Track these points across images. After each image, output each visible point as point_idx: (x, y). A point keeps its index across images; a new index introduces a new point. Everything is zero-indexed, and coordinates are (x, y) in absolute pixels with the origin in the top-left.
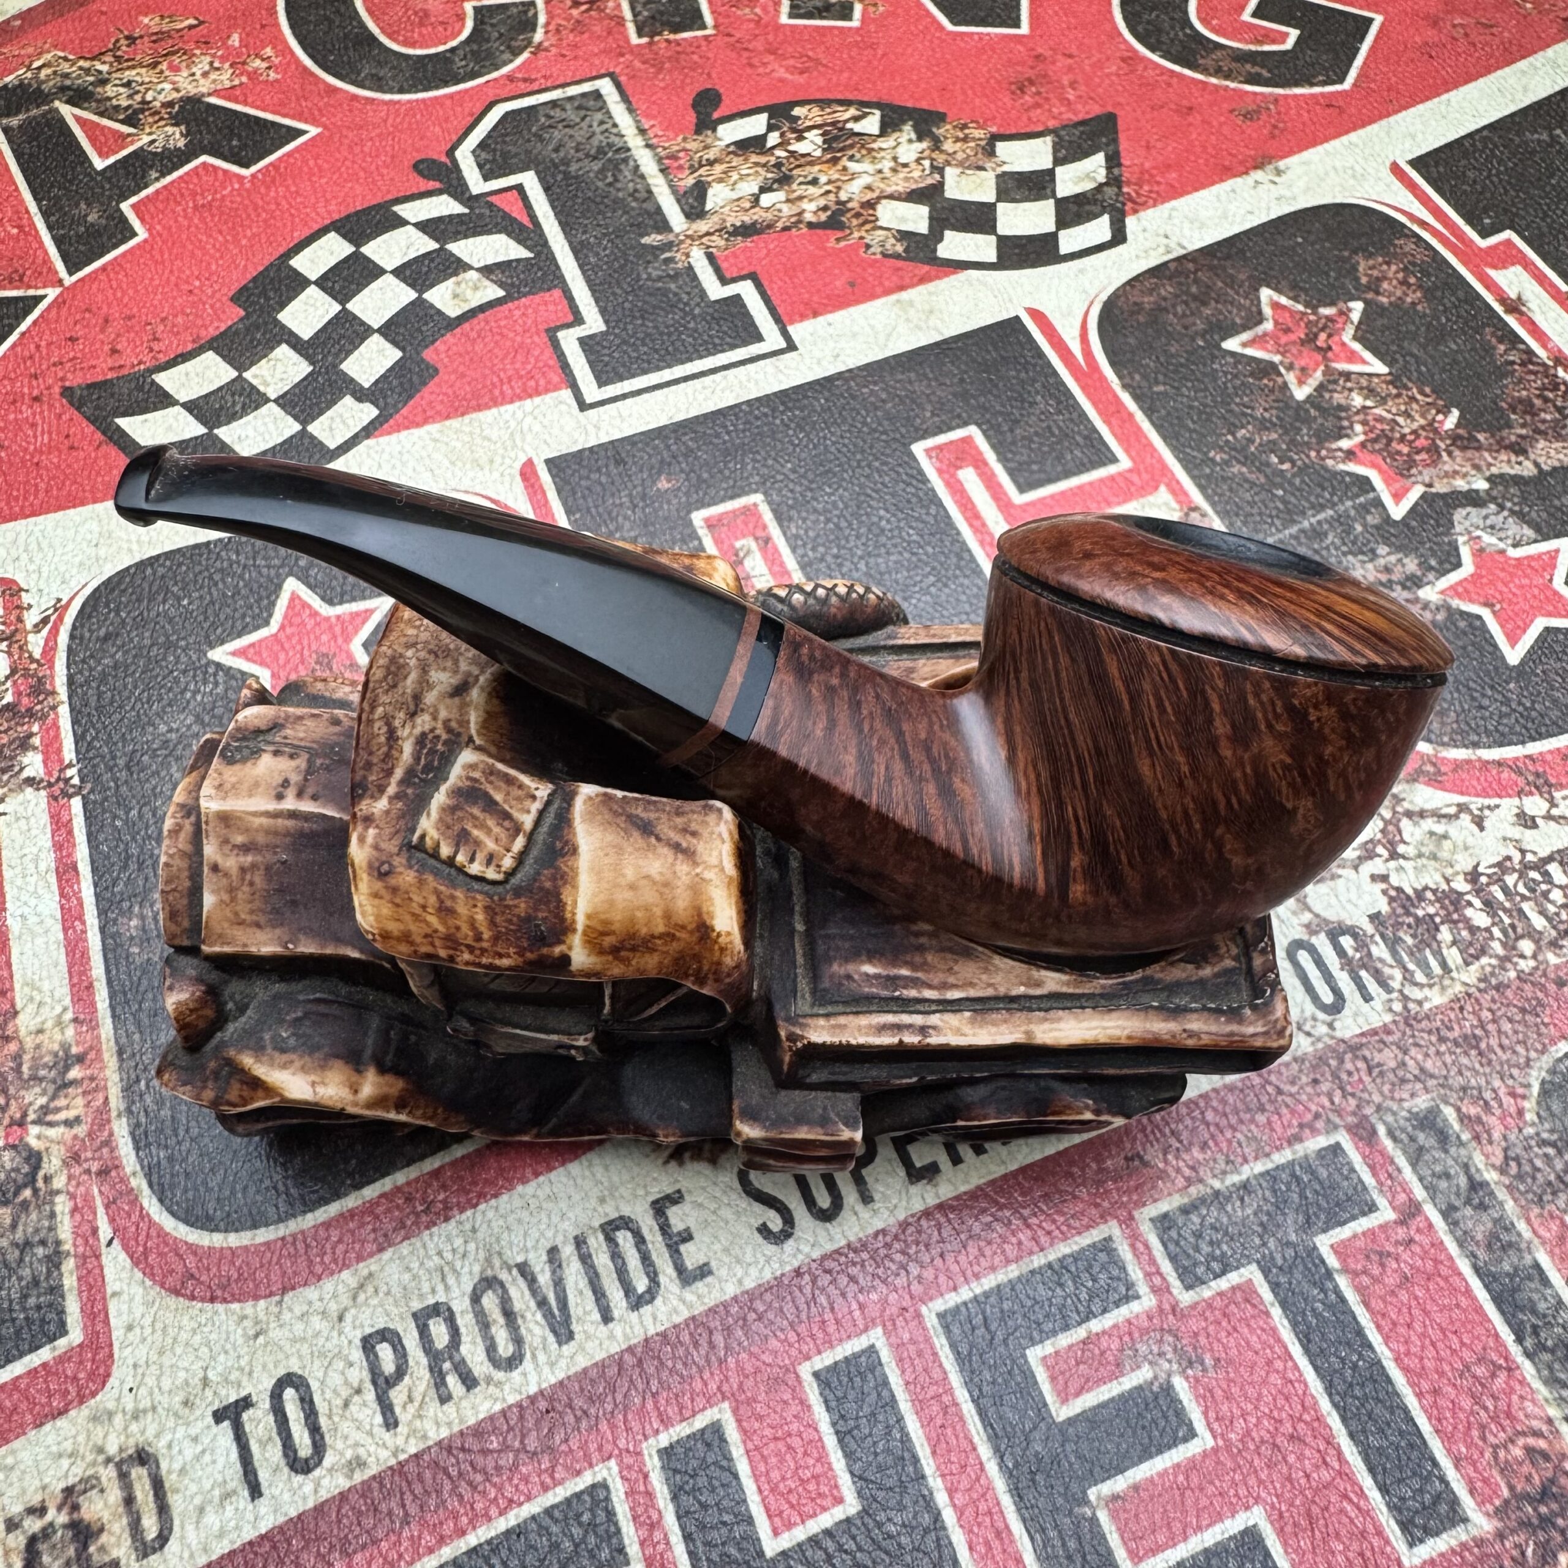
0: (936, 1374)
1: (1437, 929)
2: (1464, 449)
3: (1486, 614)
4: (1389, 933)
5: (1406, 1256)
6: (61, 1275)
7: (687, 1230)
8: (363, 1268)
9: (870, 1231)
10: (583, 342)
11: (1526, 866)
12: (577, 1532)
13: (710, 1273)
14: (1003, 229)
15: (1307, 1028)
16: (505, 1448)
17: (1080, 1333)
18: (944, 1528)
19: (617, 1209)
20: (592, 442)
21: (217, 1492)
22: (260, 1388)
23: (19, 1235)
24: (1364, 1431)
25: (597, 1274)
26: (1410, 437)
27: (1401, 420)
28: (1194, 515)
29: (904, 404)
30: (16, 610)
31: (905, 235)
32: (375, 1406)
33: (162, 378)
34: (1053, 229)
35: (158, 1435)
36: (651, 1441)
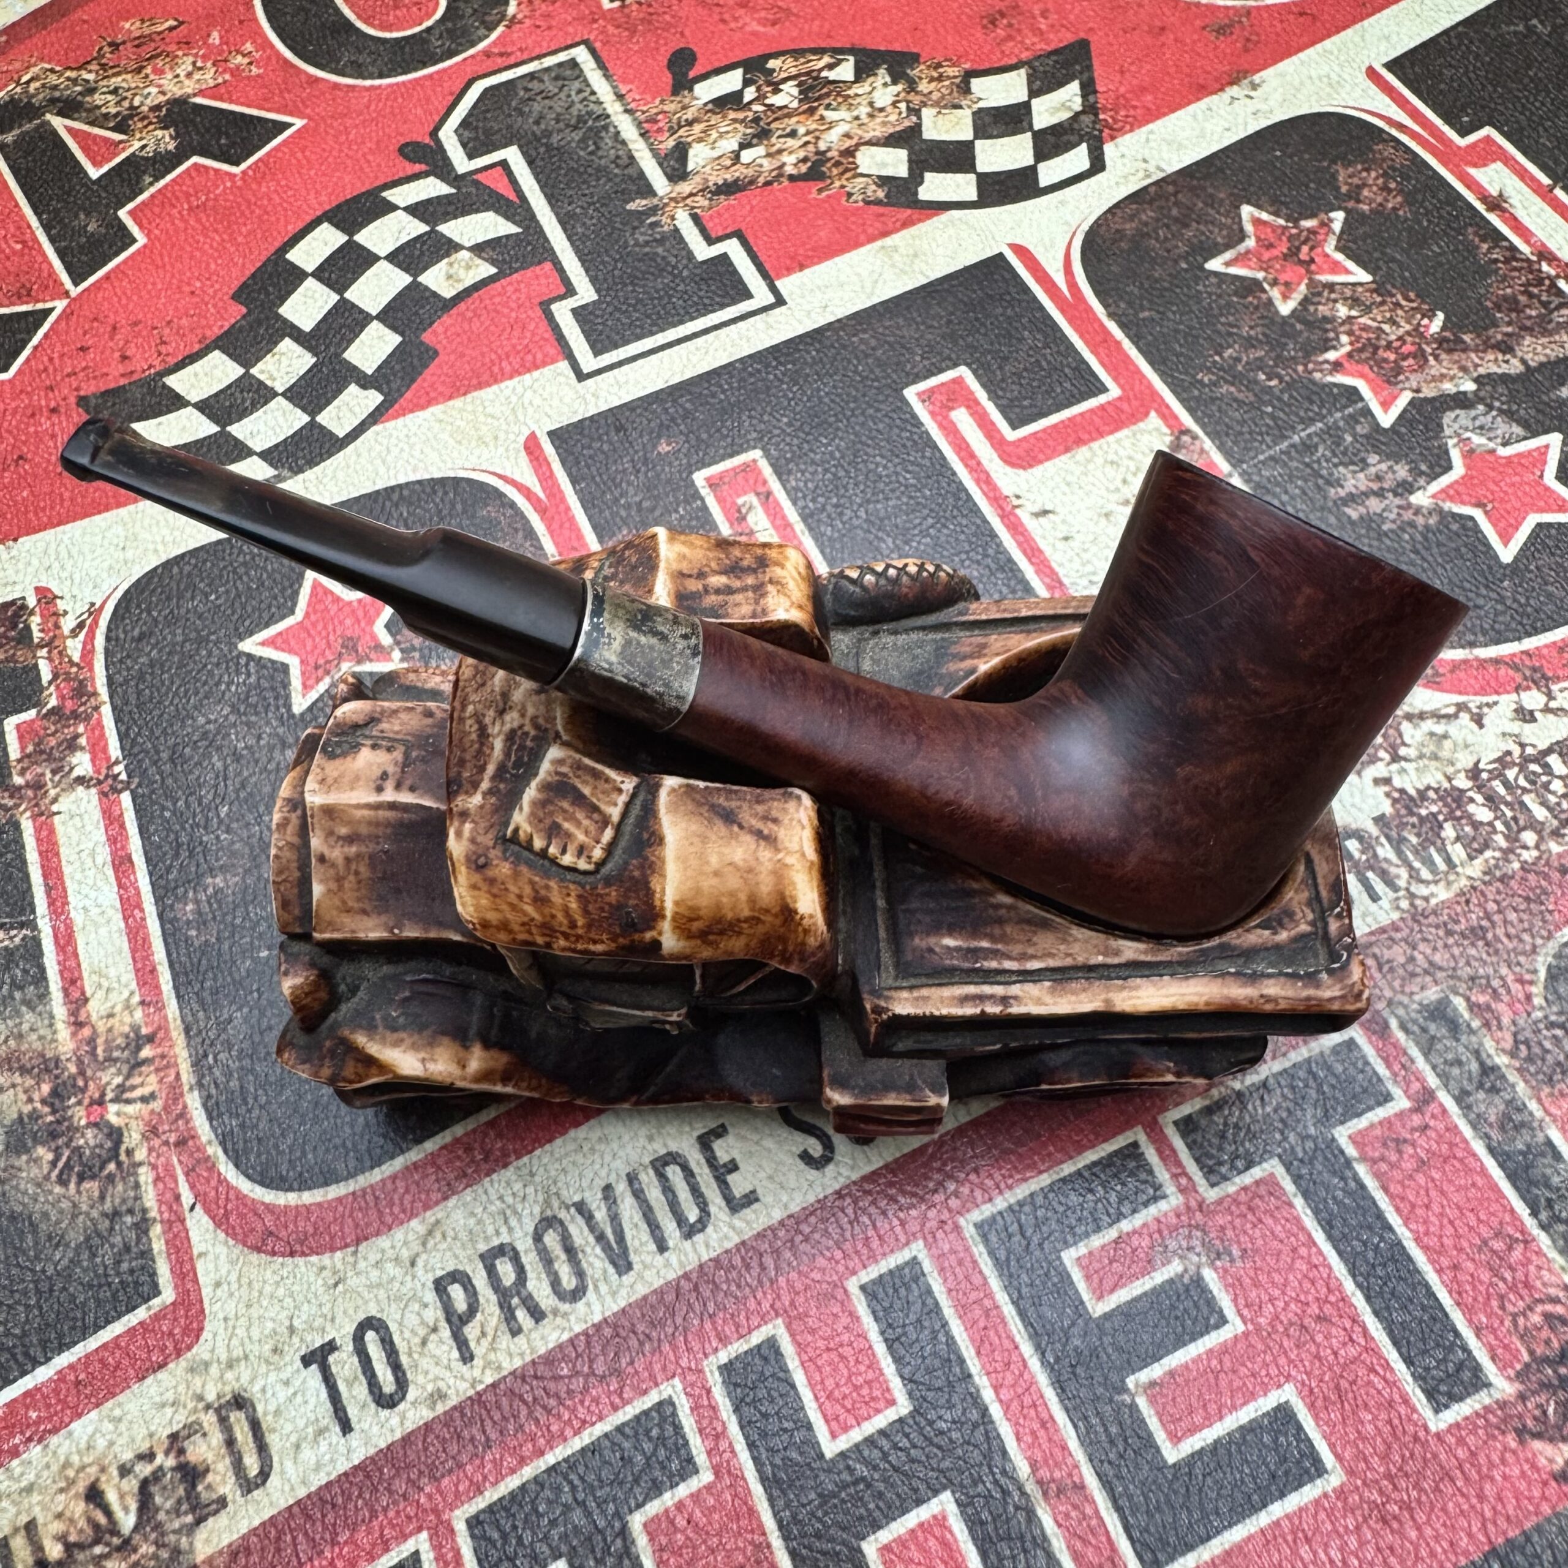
0: (977, 1280)
1: (1441, 827)
2: (1450, 351)
3: (1478, 514)
4: (1394, 834)
5: (1422, 1141)
6: (150, 1240)
7: (733, 1161)
8: (430, 1216)
10: (575, 312)
11: (1526, 760)
12: (647, 1446)
14: (982, 166)
16: (575, 1373)
17: (1112, 1234)
18: (992, 1422)
19: (665, 1145)
20: (592, 411)
21: (310, 1430)
22: (343, 1332)
23: (108, 1206)
24: (1388, 1308)
25: (650, 1208)
26: (1396, 344)
27: (1386, 327)
28: (1186, 439)
29: (893, 349)
30: (53, 617)
31: (885, 181)
32: (451, 1342)
33: (172, 381)
34: (1031, 162)
35: (252, 1381)
36: (711, 1358)
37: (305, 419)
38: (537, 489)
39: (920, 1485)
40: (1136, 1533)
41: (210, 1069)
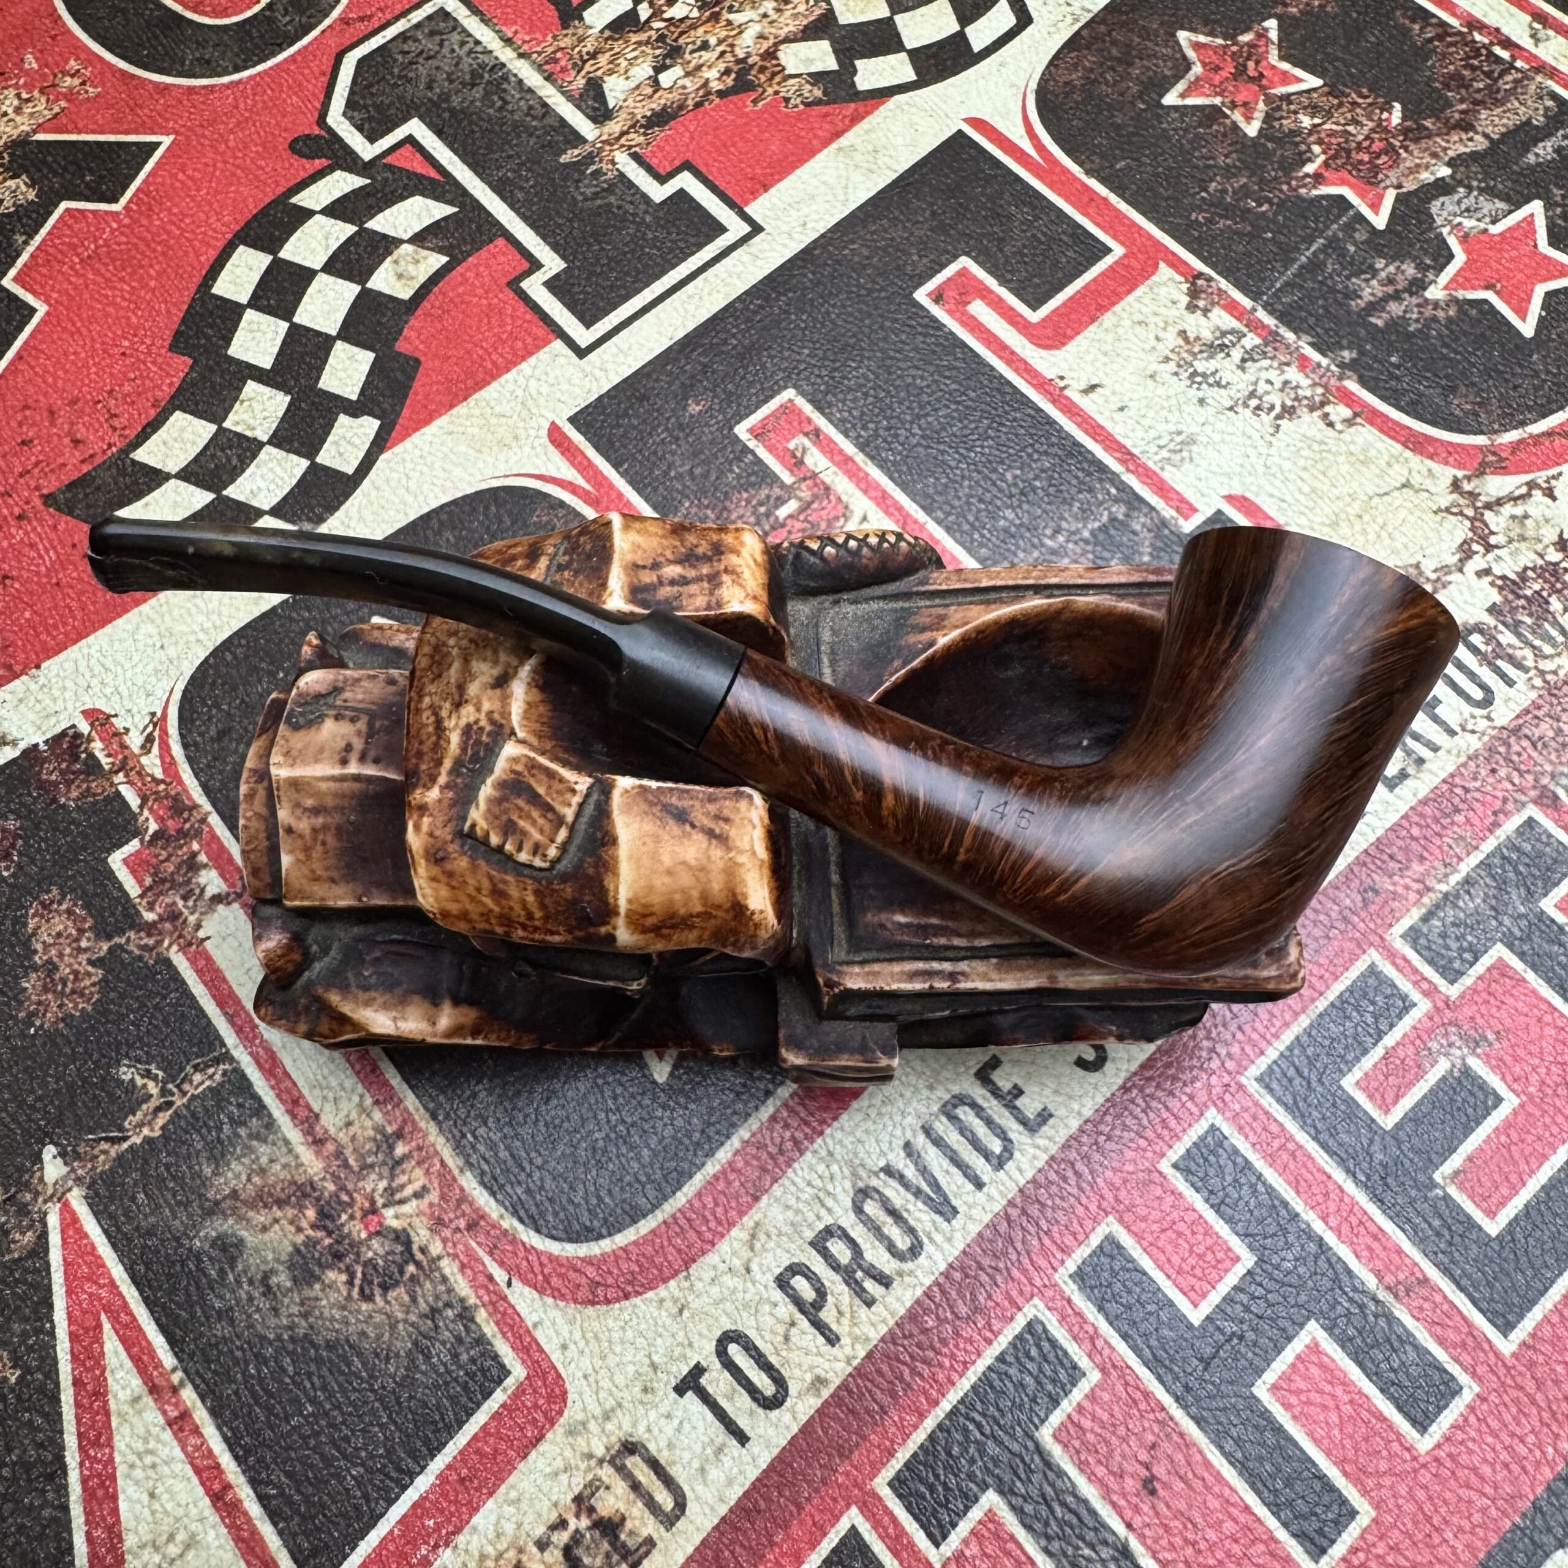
0: (1274, 1128)
1: (1548, 603)
2: (1417, 140)
3: (1490, 296)
4: (1509, 620)
6: (479, 1326)
7: (1015, 1086)
8: (748, 1221)
10: (550, 285)
12: (1031, 1366)
13: (1051, 1116)
14: (910, 43)
15: (1470, 727)
16: (941, 1321)
17: (1378, 1052)
18: (1330, 1249)
19: (948, 1090)
20: (606, 387)
21: (709, 1451)
22: (705, 1353)
23: (423, 1307)
25: (953, 1151)
26: (1366, 144)
27: (1351, 129)
28: (1200, 282)
29: (888, 254)
30: (115, 737)
31: (817, 77)
32: (813, 1330)
33: (141, 455)
34: (957, 28)
35: (634, 1425)
36: (1061, 1270)
37: (304, 463)
38: (580, 481)
39: (1287, 1324)
40: (1484, 1305)
41: (473, 1147)
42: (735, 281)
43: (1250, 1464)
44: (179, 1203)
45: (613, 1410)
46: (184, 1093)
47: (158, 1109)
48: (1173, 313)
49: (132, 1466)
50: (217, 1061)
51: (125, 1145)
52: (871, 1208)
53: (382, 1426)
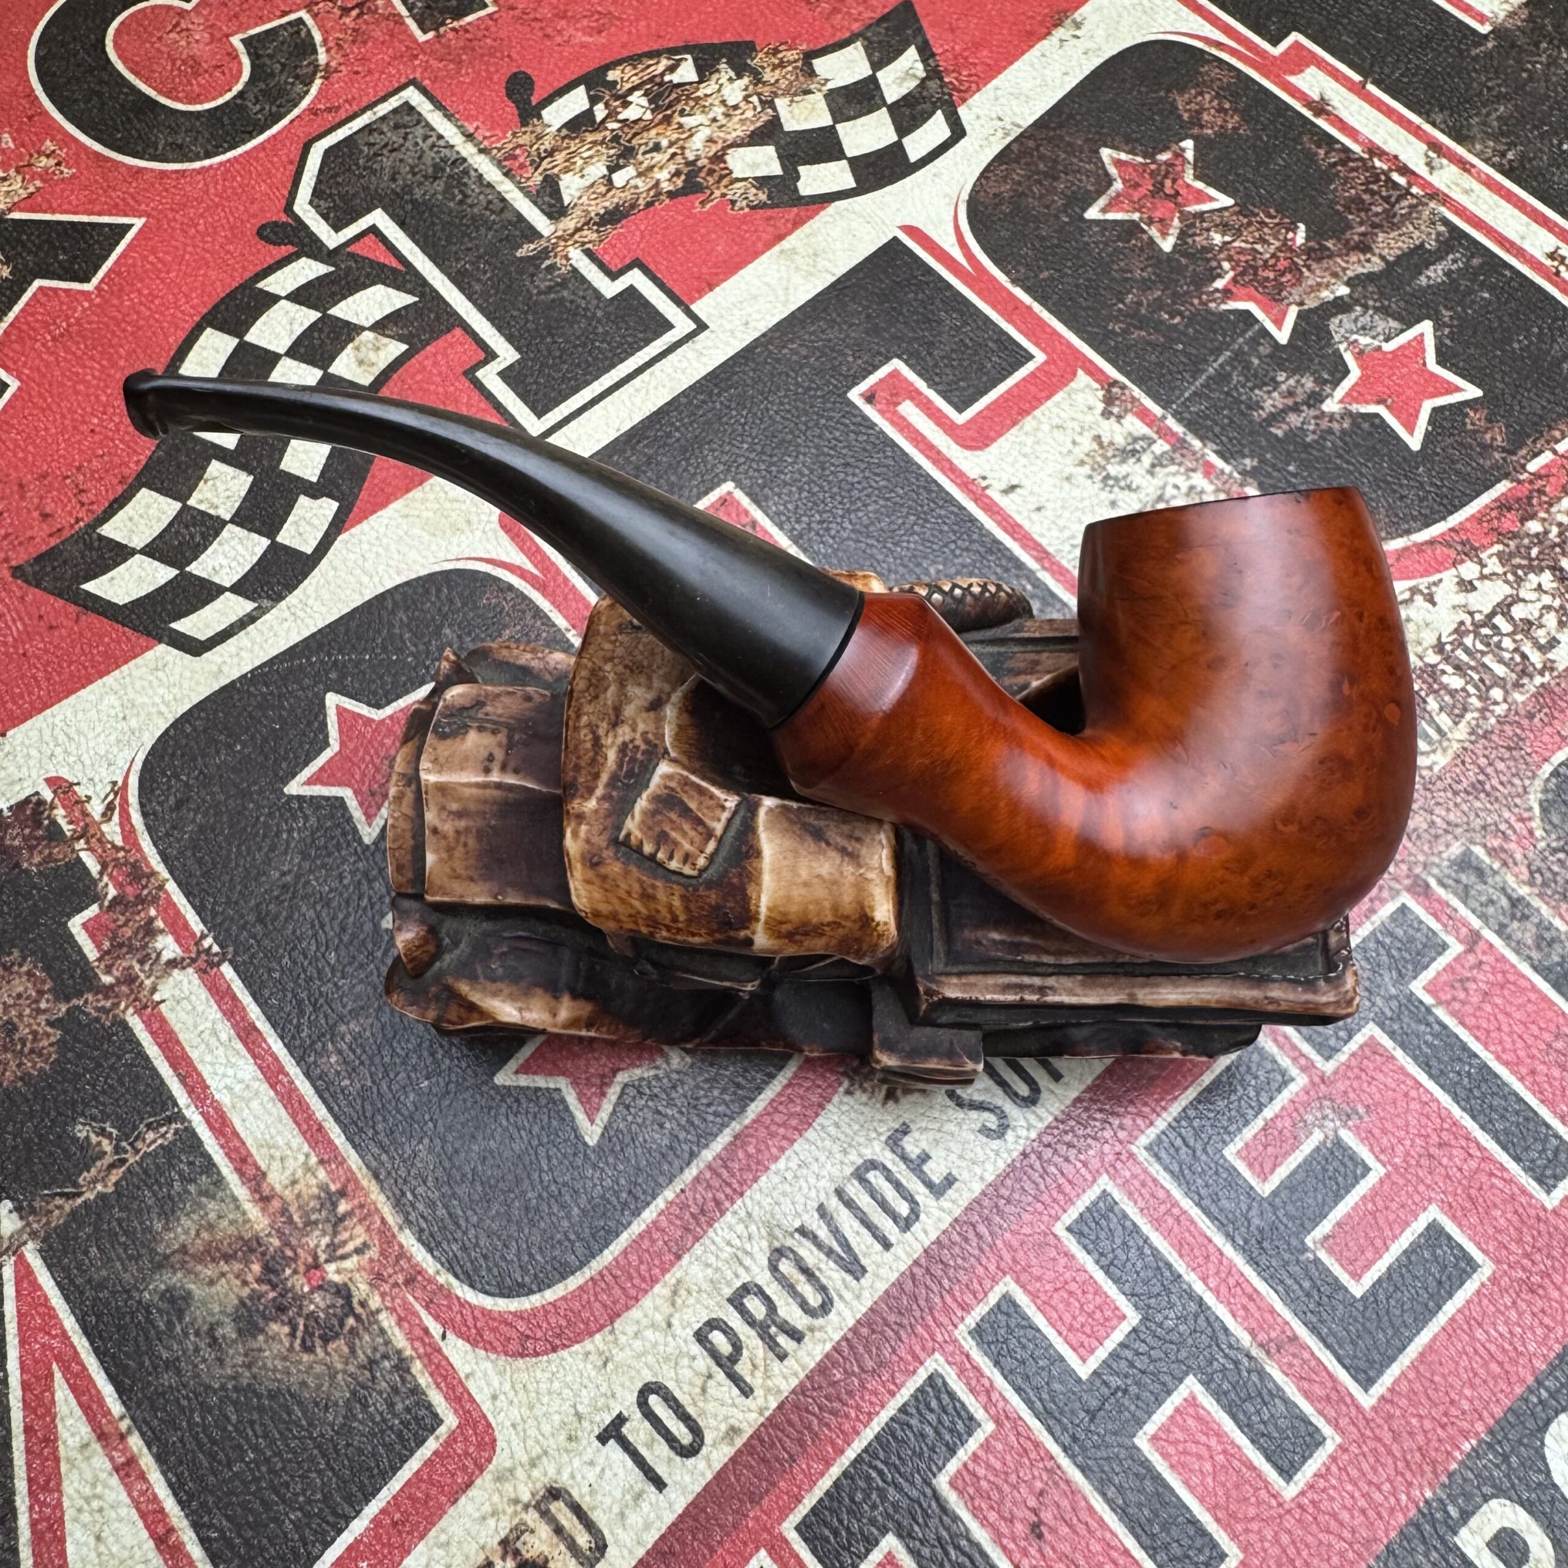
0: (1161, 1194)
2: (1319, 260)
3: (1381, 410)
5: (1480, 976)
6: (414, 1377)
7: (923, 1152)
8: (670, 1278)
9: (1068, 1102)
10: (504, 376)
11: (1477, 626)
12: (931, 1417)
13: (955, 1180)
14: (850, 151)
16: (848, 1374)
17: (1259, 1123)
18: (1208, 1308)
19: (860, 1155)
21: (628, 1497)
22: (627, 1403)
23: (361, 1358)
25: (864, 1214)
26: (1272, 262)
27: (1259, 247)
28: (1115, 390)
29: (824, 354)
30: (77, 805)
31: (762, 182)
32: (728, 1382)
33: (108, 530)
34: (895, 138)
35: (559, 1472)
36: (961, 1327)
37: (265, 542)
38: (529, 566)
39: (1167, 1379)
40: (1347, 1362)
41: (412, 1205)
42: (679, 375)
43: (1130, 1511)
44: (131, 1258)
45: (539, 1457)
46: (137, 1151)
47: (112, 1166)
48: (1089, 418)
49: (80, 1510)
50: (169, 1120)
51: (79, 1201)
52: (785, 1266)
53: (320, 1472)
